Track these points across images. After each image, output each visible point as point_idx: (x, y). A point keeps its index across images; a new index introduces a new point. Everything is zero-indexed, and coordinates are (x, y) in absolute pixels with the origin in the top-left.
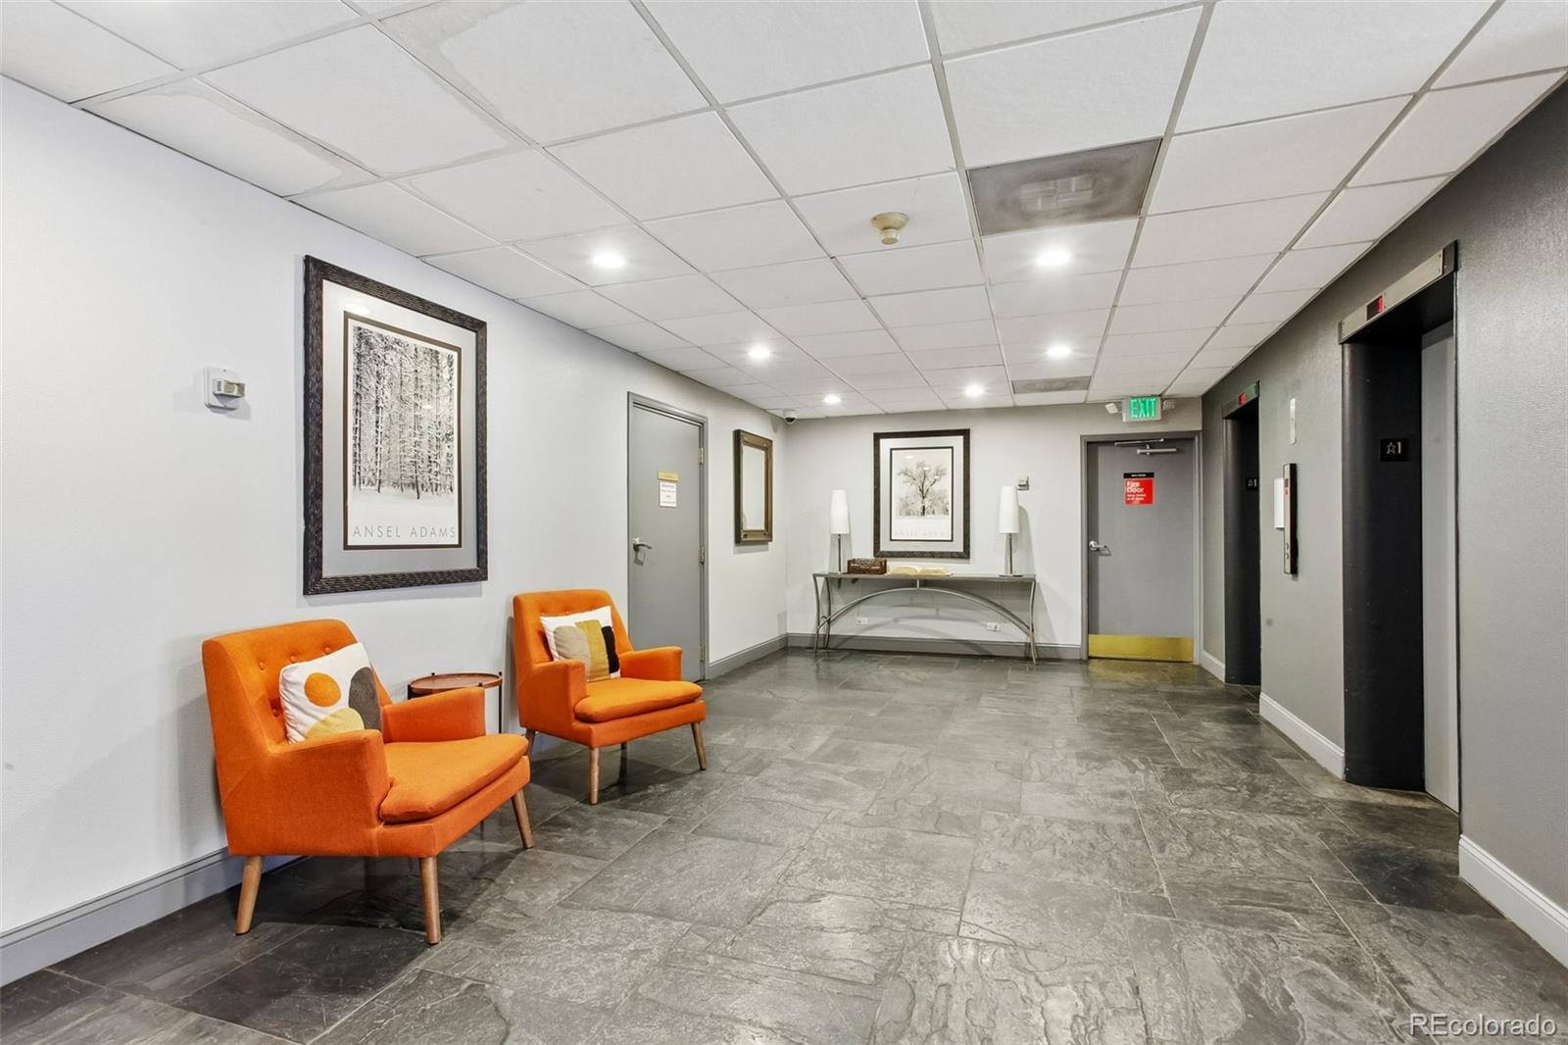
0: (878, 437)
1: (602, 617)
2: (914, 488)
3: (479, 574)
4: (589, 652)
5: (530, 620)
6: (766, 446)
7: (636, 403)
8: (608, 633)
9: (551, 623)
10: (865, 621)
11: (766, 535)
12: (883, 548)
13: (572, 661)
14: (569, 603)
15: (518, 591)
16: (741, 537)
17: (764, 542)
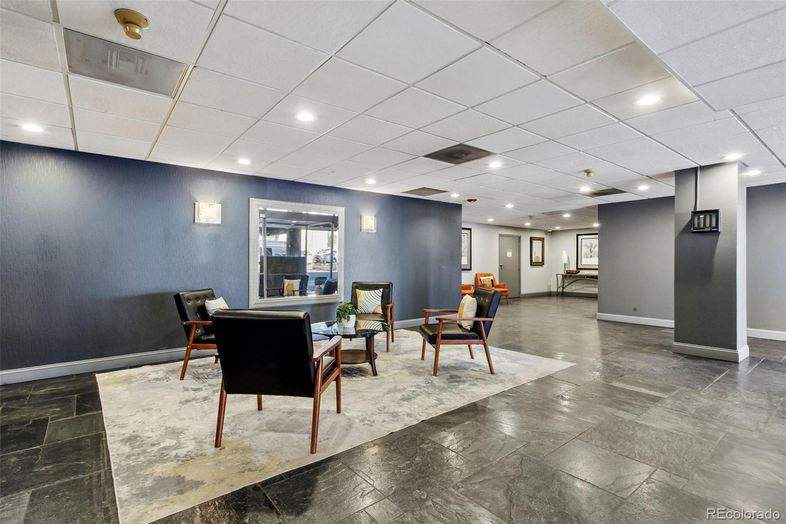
0: (578, 235)
1: (491, 278)
2: (589, 250)
3: (470, 269)
4: (489, 284)
5: (478, 277)
6: (542, 240)
7: (500, 235)
8: (492, 280)
9: (482, 278)
10: (574, 288)
11: (542, 264)
12: (579, 267)
13: (485, 283)
14: (485, 275)
15: (477, 273)
16: (532, 264)
17: (542, 265)
